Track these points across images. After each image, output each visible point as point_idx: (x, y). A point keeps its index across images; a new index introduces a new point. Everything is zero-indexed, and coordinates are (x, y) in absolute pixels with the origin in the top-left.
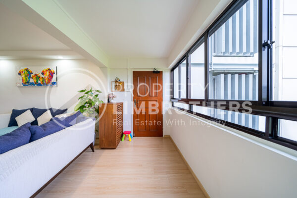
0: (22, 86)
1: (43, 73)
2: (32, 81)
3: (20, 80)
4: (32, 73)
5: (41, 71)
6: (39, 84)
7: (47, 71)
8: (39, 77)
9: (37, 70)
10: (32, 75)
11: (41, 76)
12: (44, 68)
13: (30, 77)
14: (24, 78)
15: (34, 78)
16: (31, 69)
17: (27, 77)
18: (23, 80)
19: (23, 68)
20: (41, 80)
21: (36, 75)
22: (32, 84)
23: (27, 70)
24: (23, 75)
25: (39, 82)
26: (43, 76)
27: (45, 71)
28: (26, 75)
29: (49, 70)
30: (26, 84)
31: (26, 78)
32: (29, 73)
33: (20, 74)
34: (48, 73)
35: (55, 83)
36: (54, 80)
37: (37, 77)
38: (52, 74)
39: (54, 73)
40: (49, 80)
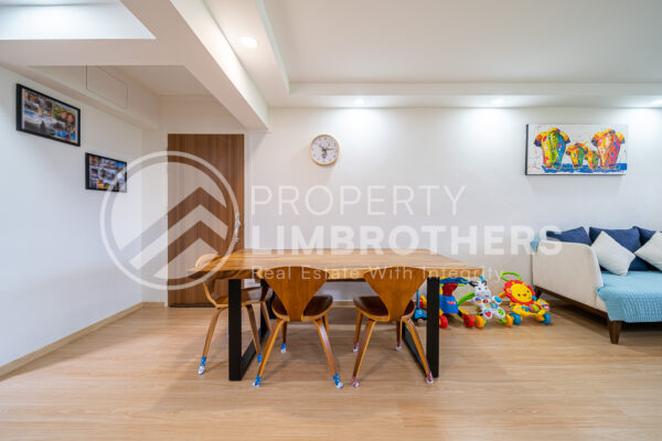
0: (543, 172)
1: (595, 142)
2: (566, 160)
3: (537, 157)
4: (569, 141)
6: (585, 170)
7: (606, 135)
8: (586, 152)
9: (580, 134)
10: (568, 146)
11: (591, 147)
12: (599, 129)
13: (563, 150)
14: (548, 154)
15: (573, 153)
16: (565, 131)
17: (556, 152)
18: (545, 158)
19: (546, 129)
20: (590, 159)
21: (578, 145)
22: (567, 168)
23: (557, 133)
24: (545, 145)
25: (585, 163)
26: (595, 149)
27: (600, 135)
28: (554, 145)
29: (612, 132)
30: (554, 167)
31: (553, 154)
32: (561, 140)
33: (538, 143)
34: (607, 141)
35: (624, 167)
36: (621, 159)
37: (581, 150)
38: (617, 143)
39: (623, 141)
40: (608, 159)
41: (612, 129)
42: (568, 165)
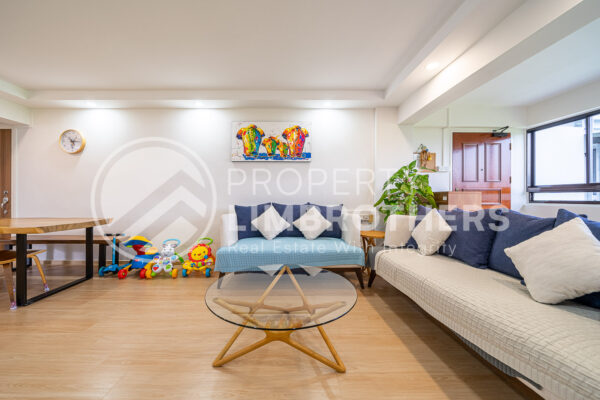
0: (243, 159)
1: (285, 135)
2: (262, 150)
3: (238, 148)
4: (264, 135)
5: (283, 131)
6: (277, 157)
7: (293, 130)
8: (278, 143)
9: (273, 129)
10: (263, 139)
11: (282, 140)
12: (287, 126)
13: (259, 142)
14: (248, 145)
15: (268, 144)
17: (253, 143)
18: (245, 149)
19: (246, 126)
20: (281, 149)
21: (271, 138)
22: (263, 156)
23: (254, 128)
24: (245, 138)
25: (277, 152)
26: (285, 141)
27: (289, 131)
28: (253, 138)
29: (298, 128)
30: (252, 156)
31: (252, 146)
32: (258, 135)
33: (239, 137)
34: (295, 135)
35: (308, 155)
36: (306, 149)
37: (274, 142)
38: (302, 137)
39: (307, 135)
40: (296, 148)
41: (298, 124)
42: (264, 154)
